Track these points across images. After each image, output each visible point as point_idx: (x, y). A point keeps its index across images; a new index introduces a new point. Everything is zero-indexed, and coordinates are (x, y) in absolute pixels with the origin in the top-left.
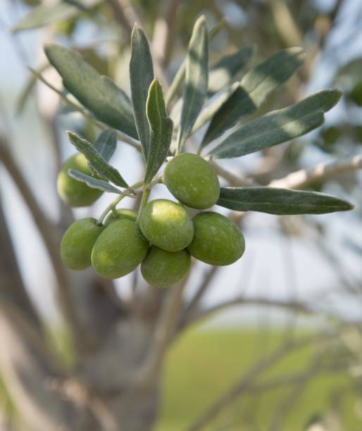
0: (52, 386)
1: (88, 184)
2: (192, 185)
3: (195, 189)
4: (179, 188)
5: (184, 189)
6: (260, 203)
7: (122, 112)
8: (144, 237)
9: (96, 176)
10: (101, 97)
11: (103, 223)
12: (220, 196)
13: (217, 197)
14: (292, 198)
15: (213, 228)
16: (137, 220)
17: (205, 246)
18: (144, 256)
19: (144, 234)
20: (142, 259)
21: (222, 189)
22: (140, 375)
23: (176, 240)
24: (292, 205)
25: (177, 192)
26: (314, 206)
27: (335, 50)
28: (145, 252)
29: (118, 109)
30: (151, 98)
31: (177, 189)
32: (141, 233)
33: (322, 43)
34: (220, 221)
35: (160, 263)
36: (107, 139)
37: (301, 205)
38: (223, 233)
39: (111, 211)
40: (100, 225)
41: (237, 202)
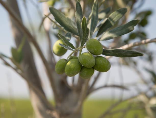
0: (48, 112)
1: (64, 48)
2: (95, 48)
3: (96, 49)
4: (91, 49)
5: (92, 49)
6: (115, 54)
7: (72, 27)
8: (80, 64)
9: (66, 45)
10: (66, 23)
11: (68, 60)
12: (103, 52)
13: (102, 52)
14: (125, 52)
15: (101, 61)
16: (78, 59)
17: (99, 66)
18: (80, 69)
19: (81, 63)
20: (80, 70)
21: (103, 50)
22: (75, 109)
23: (90, 64)
24: (125, 54)
25: (90, 50)
26: (131, 55)
27: (135, 9)
28: (81, 68)
29: (71, 26)
30: (83, 22)
31: (90, 49)
32: (79, 62)
33: (131, 8)
34: (103, 59)
35: (85, 72)
36: (68, 35)
37: (127, 54)
38: (104, 62)
39: (70, 57)
40: (67, 61)
41: (108, 53)
